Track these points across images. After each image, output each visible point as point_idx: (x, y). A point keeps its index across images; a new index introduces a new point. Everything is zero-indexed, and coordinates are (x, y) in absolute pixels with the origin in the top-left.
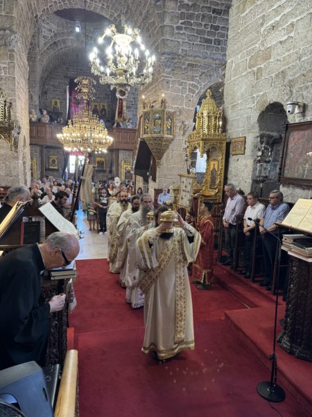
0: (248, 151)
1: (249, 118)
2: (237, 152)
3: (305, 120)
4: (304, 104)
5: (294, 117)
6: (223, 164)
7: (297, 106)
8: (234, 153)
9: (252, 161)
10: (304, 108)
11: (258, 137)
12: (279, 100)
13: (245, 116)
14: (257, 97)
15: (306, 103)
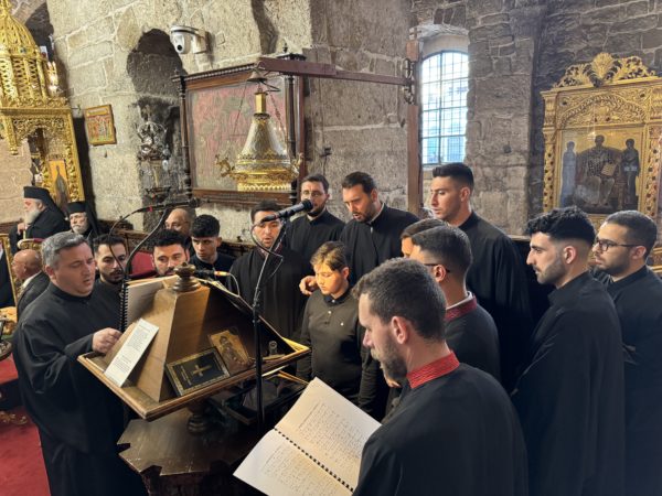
0: (122, 136)
1: (109, 64)
2: (102, 139)
3: (215, 68)
4: (208, 34)
5: (194, 62)
6: (77, 165)
7: (194, 38)
8: (95, 141)
9: (134, 157)
10: (209, 42)
11: (135, 105)
12: (159, 25)
13: (101, 59)
14: (117, 17)
15: (210, 31)
